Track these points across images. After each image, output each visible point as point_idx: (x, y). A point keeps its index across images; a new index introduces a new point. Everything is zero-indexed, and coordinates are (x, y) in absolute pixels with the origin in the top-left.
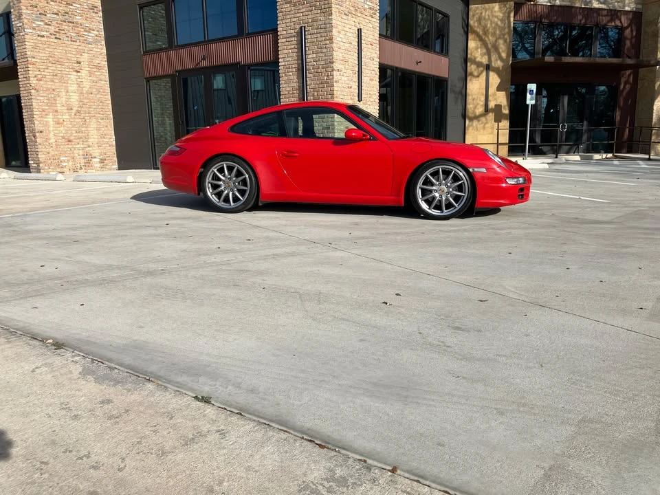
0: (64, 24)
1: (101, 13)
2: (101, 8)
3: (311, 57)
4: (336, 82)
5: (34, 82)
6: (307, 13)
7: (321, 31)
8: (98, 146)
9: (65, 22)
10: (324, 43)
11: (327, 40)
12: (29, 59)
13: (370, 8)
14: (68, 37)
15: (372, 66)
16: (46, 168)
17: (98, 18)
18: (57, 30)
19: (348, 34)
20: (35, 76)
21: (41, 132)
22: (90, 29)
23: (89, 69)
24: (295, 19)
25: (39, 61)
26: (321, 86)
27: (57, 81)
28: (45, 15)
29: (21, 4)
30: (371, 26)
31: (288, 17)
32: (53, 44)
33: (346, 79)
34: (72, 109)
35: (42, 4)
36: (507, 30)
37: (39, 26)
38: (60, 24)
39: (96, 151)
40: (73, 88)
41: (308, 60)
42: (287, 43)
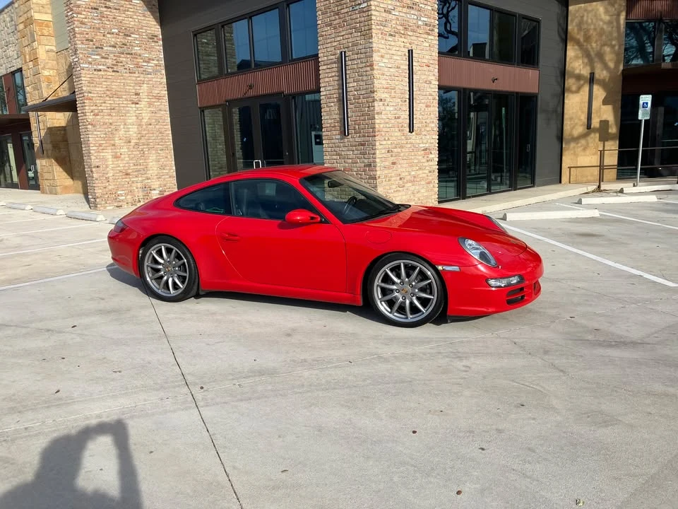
0: (122, 56)
1: (161, 42)
2: (161, 37)
3: (351, 85)
4: (378, 113)
5: (91, 117)
6: (347, 36)
7: (362, 56)
8: (158, 178)
9: (123, 54)
10: (365, 69)
11: (368, 66)
12: (86, 94)
13: (426, 25)
14: (126, 69)
15: (429, 90)
16: (103, 202)
17: (158, 48)
18: (114, 62)
19: (395, 57)
20: (92, 112)
21: (98, 167)
22: (149, 59)
23: (149, 100)
24: (335, 44)
25: (96, 95)
26: (362, 118)
27: (114, 114)
28: (102, 48)
29: (76, 39)
30: (427, 45)
31: (329, 41)
32: (110, 77)
33: (392, 109)
34: (130, 142)
35: (98, 37)
36: (615, 35)
37: (95, 60)
38: (117, 56)
39: (155, 183)
40: (132, 119)
41: (349, 89)
42: (328, 71)
